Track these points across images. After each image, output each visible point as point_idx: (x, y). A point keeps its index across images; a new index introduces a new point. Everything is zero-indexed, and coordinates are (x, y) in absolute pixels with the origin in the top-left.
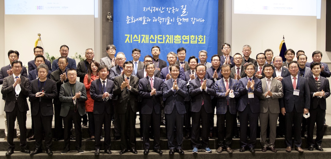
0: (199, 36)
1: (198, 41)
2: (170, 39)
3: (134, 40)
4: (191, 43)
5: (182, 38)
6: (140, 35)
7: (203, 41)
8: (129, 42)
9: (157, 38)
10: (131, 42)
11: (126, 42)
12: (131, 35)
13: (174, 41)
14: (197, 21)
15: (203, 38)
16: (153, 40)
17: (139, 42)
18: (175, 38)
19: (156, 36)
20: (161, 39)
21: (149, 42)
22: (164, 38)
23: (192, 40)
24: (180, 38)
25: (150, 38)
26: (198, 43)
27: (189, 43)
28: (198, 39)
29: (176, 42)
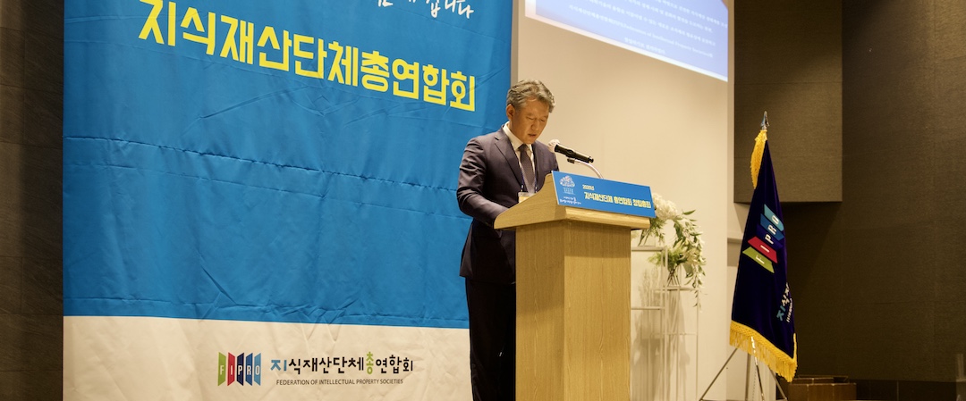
0: (453, 75)
1: (451, 98)
2: (346, 63)
3: (187, 36)
4: (427, 99)
5: (390, 71)
6: (212, 16)
7: (466, 101)
8: (159, 40)
9: (291, 49)
10: (172, 42)
11: (144, 35)
12: (172, 6)
13: (361, 75)
14: (447, 7)
15: (467, 84)
16: (275, 55)
17: (210, 51)
18: (364, 63)
19: (286, 34)
20: (310, 55)
21: (256, 58)
22: (322, 54)
23: (430, 88)
24: (386, 68)
25: (262, 43)
26: (448, 104)
27: (417, 98)
28: (449, 88)
29: (369, 82)
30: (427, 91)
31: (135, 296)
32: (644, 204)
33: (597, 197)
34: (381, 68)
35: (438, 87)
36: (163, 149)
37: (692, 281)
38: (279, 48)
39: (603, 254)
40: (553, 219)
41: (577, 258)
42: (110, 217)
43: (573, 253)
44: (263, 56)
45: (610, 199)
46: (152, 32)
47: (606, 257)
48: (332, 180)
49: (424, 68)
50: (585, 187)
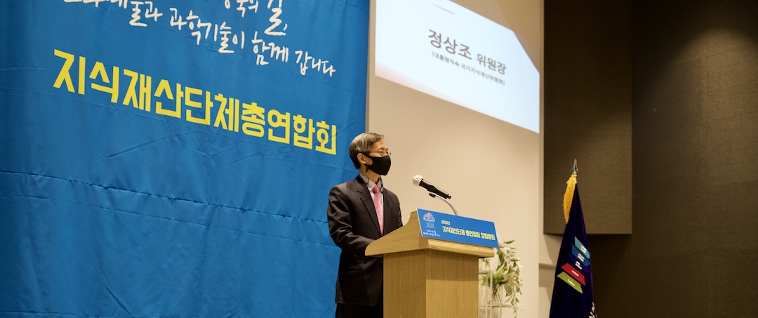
0: (318, 124)
1: (316, 143)
2: (230, 112)
3: (94, 86)
5: (266, 119)
6: (116, 70)
7: (328, 146)
8: (71, 88)
9: (183, 100)
10: (82, 91)
11: (58, 84)
12: (82, 60)
13: (242, 122)
14: (314, 66)
15: (329, 131)
16: (169, 105)
17: (114, 99)
18: (244, 112)
19: (179, 86)
20: (199, 105)
21: (153, 106)
22: (209, 104)
23: (299, 134)
24: (263, 117)
26: (314, 148)
27: (288, 143)
28: (315, 135)
29: (248, 129)
30: (296, 137)
31: (47, 310)
32: (489, 237)
33: (452, 231)
34: (258, 117)
35: (305, 134)
36: (73, 183)
37: (511, 300)
38: (172, 98)
39: (457, 278)
40: (417, 248)
41: (436, 281)
42: (26, 241)
43: (433, 277)
44: (159, 105)
45: (463, 232)
46: (64, 81)
47: (459, 280)
48: (216, 211)
49: (295, 117)
50: (443, 222)
